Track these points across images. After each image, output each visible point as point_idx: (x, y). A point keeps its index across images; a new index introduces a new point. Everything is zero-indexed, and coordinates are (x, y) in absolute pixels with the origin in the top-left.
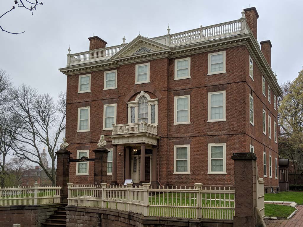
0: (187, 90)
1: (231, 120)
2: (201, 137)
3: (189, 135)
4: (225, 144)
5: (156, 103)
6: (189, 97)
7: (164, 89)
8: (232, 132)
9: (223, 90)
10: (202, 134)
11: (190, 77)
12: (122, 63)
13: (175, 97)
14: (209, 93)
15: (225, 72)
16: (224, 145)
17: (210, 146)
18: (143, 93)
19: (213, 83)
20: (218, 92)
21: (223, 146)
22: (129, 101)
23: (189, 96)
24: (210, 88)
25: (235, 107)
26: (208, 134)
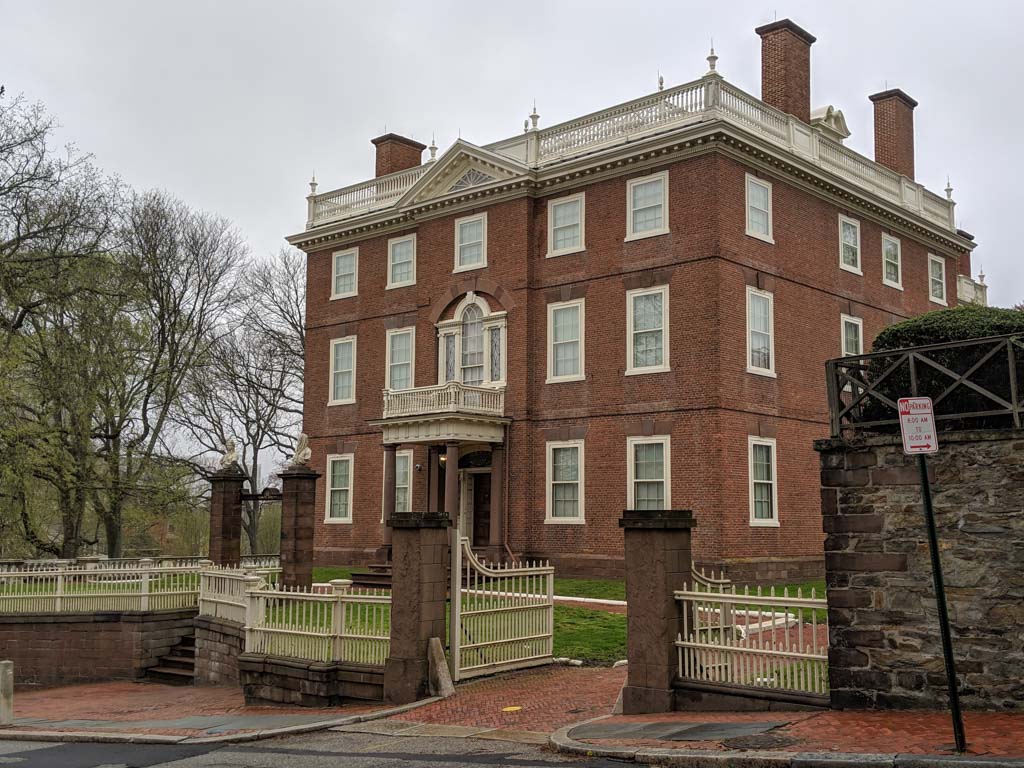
0: (578, 285)
1: (684, 369)
2: (610, 418)
3: (582, 412)
4: (668, 437)
5: (502, 323)
6: (580, 303)
7: (521, 285)
8: (685, 404)
9: (663, 282)
10: (612, 409)
11: (583, 248)
12: (425, 216)
13: (549, 306)
14: (628, 293)
15: (667, 230)
16: (666, 440)
17: (631, 442)
18: (470, 297)
19: (639, 265)
20: (652, 289)
21: (662, 444)
22: (442, 318)
23: (583, 300)
24: (630, 279)
25: (690, 332)
26: (628, 408)
